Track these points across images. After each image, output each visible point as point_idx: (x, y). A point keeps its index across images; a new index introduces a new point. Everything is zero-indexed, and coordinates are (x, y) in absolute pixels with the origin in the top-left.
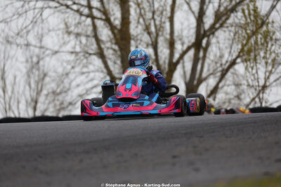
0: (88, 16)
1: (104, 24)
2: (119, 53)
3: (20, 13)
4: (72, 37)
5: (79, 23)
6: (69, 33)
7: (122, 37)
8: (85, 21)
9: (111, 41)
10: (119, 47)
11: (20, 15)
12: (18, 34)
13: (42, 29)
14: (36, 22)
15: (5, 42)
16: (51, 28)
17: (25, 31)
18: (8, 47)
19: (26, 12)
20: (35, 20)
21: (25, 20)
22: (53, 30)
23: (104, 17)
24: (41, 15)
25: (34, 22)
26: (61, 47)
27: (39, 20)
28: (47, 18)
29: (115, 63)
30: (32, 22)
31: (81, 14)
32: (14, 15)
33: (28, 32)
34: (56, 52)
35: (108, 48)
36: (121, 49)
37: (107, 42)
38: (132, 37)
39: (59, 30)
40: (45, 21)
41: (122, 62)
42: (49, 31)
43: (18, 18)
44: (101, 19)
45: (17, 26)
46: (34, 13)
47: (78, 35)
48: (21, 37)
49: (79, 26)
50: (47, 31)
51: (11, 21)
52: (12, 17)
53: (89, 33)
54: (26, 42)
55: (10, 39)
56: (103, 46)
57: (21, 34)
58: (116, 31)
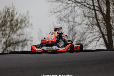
0: (93, 10)
1: (100, 13)
2: (106, 24)
3: (66, 8)
4: (87, 18)
5: (89, 12)
6: (85, 16)
7: (107, 18)
8: (92, 12)
9: (102, 20)
10: (106, 22)
11: (66, 9)
12: (65, 17)
13: (75, 15)
14: (72, 12)
15: (59, 20)
16: (78, 14)
17: (67, 15)
18: (61, 22)
19: (68, 8)
20: (72, 11)
21: (68, 11)
22: (79, 15)
23: (99, 10)
24: (74, 9)
25: (71, 12)
26: (82, 22)
27: (73, 11)
28: (76, 11)
29: (104, 28)
30: (70, 12)
31: (90, 9)
32: (63, 9)
33: (69, 16)
34: (80, 24)
35: (101, 22)
36: (106, 23)
37: (101, 20)
38: (111, 18)
39: (81, 15)
40: (76, 12)
41: (107, 28)
42: (77, 15)
43: (65, 10)
44: (98, 11)
45: (64, 14)
46: (71, 8)
47: (89, 17)
48: (66, 18)
49: (89, 13)
50: (76, 15)
51: (62, 11)
52: (62, 10)
53: (93, 16)
54: (68, 20)
55: (62, 19)
56: (99, 22)
57: (66, 17)
58: (104, 16)
